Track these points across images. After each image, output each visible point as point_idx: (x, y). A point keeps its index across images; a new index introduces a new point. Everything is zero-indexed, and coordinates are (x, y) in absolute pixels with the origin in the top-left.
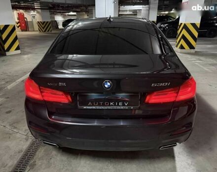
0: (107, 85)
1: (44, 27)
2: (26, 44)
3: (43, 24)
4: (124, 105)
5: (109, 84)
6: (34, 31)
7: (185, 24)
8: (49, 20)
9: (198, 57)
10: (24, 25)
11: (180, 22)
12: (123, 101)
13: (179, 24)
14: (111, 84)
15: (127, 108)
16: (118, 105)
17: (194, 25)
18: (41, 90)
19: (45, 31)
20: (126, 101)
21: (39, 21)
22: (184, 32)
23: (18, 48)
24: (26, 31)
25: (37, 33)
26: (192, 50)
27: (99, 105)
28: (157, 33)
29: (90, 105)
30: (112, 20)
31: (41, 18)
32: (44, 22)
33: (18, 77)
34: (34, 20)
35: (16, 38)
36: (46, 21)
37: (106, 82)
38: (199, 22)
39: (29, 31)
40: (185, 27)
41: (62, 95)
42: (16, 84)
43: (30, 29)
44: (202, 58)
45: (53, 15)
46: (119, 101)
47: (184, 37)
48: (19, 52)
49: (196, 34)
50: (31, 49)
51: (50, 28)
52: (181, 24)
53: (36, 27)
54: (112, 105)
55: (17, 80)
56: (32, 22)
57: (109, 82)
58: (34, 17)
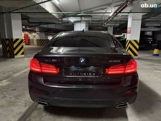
0: (82, 61)
1: (41, 43)
2: (28, 52)
3: (40, 41)
4: (92, 75)
5: (83, 60)
6: (34, 45)
7: (130, 41)
8: (45, 39)
9: (140, 61)
10: (28, 41)
11: (127, 40)
12: (92, 73)
13: (127, 41)
14: (84, 60)
15: (94, 77)
16: (89, 75)
17: (135, 41)
18: (41, 65)
19: (41, 45)
20: (94, 73)
21: (38, 39)
22: (130, 45)
23: (23, 54)
24: (29, 45)
25: (36, 46)
26: (136, 57)
27: (77, 75)
28: (113, 40)
29: (71, 75)
30: (85, 31)
31: (39, 37)
32: (41, 40)
33: (22, 70)
34: (34, 38)
35: (22, 47)
36: (42, 39)
37: (81, 59)
38: (139, 40)
39: (30, 45)
40: (130, 42)
41: (54, 68)
42: (20, 74)
43: (31, 44)
44: (142, 61)
45: (47, 36)
46: (89, 72)
47: (130, 49)
48: (23, 56)
49: (137, 47)
50: (31, 55)
51: (44, 43)
52: (128, 40)
53: (35, 43)
54: (85, 75)
55: (21, 71)
56: (33, 40)
57: (83, 59)
58: (34, 37)
